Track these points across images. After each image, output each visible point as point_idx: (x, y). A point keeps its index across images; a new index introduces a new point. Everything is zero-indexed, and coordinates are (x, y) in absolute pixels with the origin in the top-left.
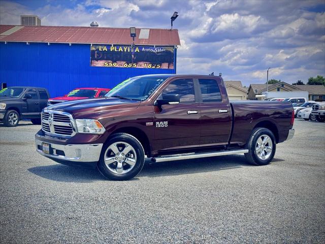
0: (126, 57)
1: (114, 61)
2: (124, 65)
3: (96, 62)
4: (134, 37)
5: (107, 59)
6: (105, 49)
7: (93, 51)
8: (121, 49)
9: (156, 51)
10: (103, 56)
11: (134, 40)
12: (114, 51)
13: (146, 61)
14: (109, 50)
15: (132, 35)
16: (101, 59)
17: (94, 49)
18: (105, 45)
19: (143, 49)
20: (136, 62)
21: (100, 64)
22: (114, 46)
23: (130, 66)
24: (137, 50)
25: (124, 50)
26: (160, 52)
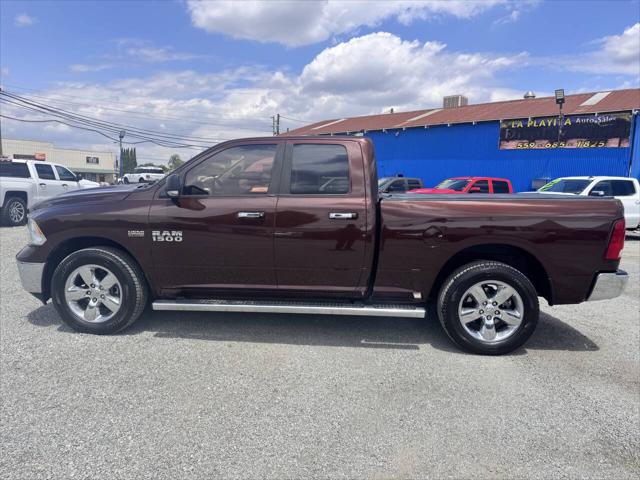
0: (550, 134)
1: (531, 141)
2: (546, 145)
3: (506, 143)
4: (561, 104)
5: (522, 138)
6: (520, 124)
7: (504, 129)
8: (543, 123)
9: (599, 120)
10: (516, 135)
11: (561, 108)
12: (532, 127)
13: (581, 137)
14: (525, 126)
15: (558, 101)
16: (513, 139)
17: (505, 126)
18: (520, 120)
19: (578, 120)
20: (565, 139)
21: (512, 145)
22: (533, 119)
23: (555, 145)
24: (568, 122)
25: (547, 124)
26: (606, 123)
